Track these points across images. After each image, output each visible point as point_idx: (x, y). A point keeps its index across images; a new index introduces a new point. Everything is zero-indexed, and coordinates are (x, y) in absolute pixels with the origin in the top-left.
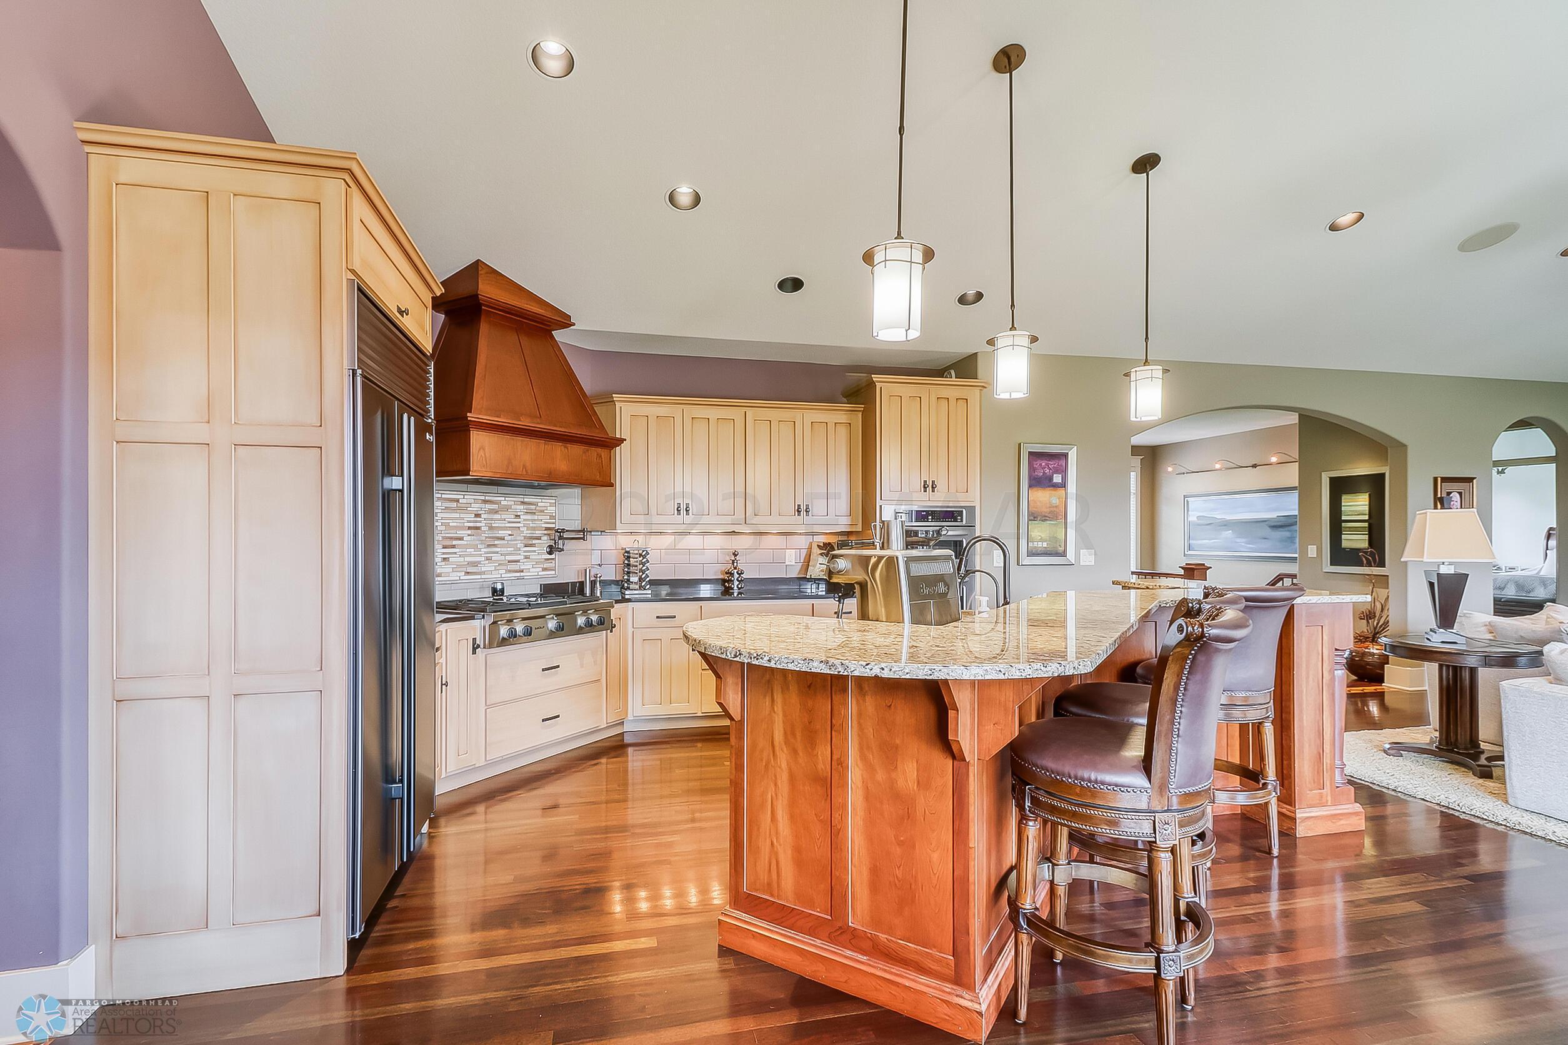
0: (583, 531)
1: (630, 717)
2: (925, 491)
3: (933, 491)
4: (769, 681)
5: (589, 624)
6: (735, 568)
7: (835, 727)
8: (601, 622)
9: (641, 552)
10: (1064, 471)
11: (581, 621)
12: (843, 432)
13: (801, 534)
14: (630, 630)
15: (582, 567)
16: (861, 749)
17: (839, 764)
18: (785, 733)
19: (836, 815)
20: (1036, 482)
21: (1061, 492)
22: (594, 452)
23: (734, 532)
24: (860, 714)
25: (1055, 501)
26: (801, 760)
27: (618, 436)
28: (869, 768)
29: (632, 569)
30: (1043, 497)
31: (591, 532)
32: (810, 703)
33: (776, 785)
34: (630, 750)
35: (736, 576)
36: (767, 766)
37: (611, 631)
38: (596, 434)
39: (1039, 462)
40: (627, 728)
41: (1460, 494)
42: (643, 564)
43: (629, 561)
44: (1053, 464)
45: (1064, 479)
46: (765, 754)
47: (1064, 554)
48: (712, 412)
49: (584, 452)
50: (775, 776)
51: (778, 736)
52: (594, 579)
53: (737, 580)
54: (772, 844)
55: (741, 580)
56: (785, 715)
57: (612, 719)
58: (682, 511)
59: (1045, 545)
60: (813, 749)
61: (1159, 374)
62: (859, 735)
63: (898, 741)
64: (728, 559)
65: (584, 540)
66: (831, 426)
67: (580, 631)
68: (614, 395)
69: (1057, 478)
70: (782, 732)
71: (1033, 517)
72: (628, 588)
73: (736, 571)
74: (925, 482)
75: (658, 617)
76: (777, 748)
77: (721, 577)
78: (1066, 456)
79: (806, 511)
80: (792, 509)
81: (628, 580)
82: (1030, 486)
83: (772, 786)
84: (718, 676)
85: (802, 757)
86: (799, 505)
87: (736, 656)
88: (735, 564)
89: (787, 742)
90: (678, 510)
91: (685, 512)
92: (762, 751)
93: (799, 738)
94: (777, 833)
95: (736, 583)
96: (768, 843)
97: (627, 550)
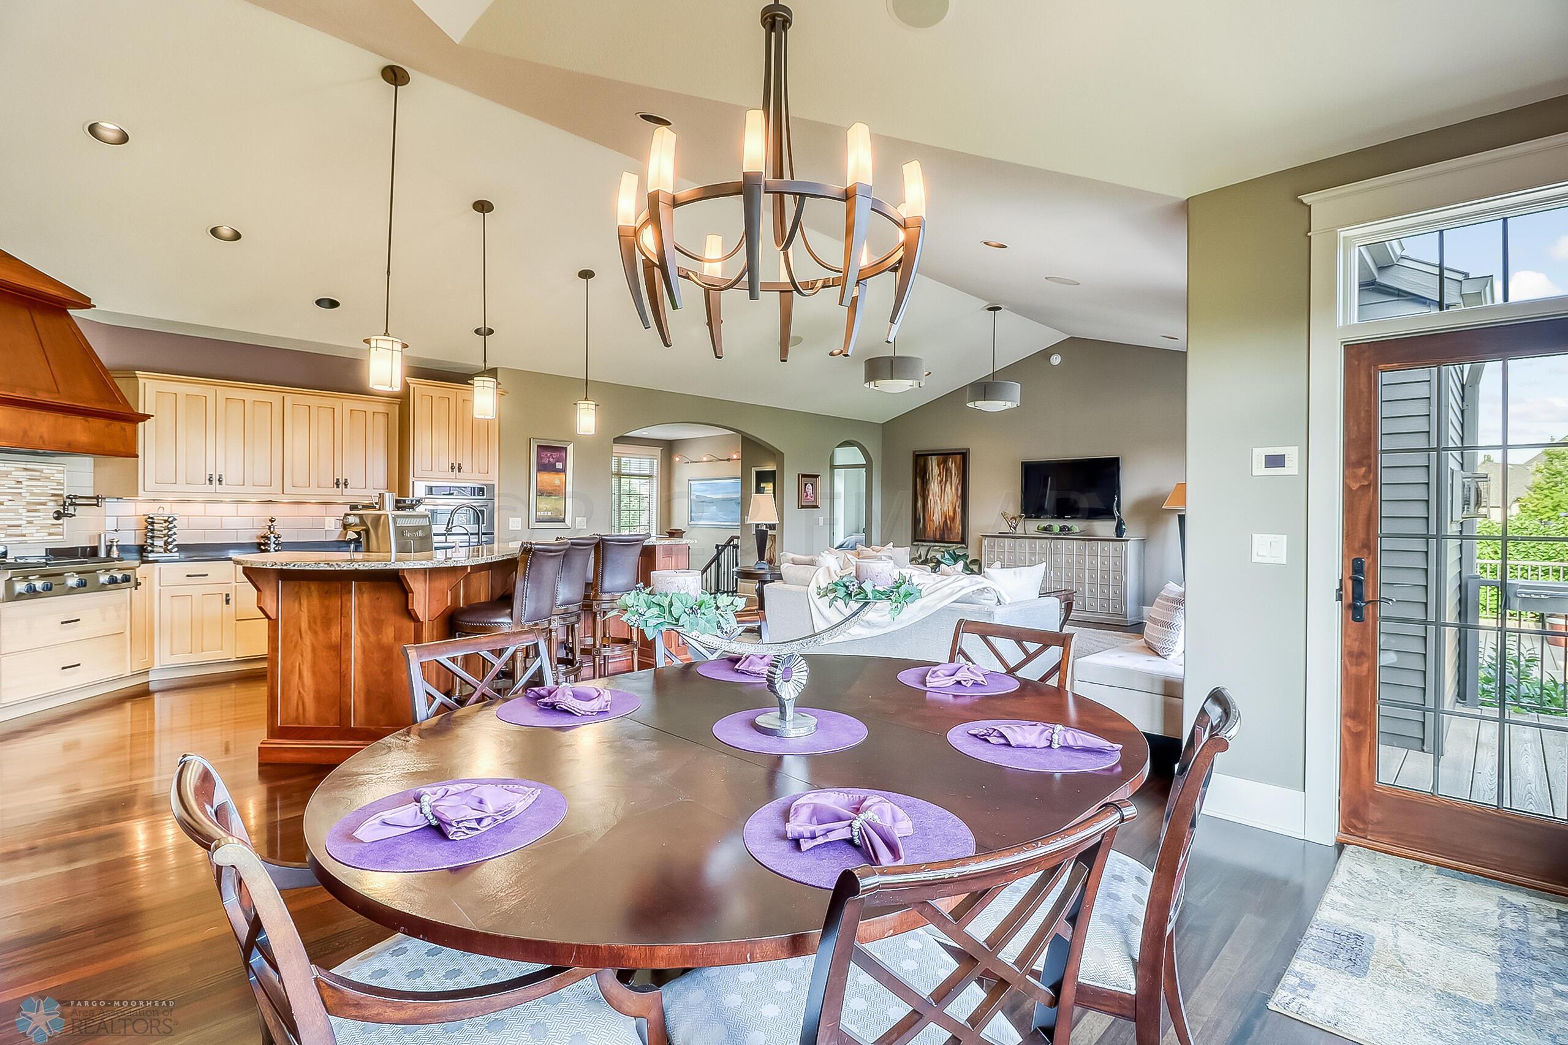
0: (97, 498)
1: (157, 666)
2: (452, 471)
3: (459, 472)
4: (297, 592)
5: (113, 581)
6: (272, 533)
7: (344, 614)
8: (126, 579)
9: (166, 518)
10: (564, 461)
11: (104, 578)
12: (381, 421)
13: (340, 504)
14: (157, 588)
15: (95, 533)
16: (360, 625)
17: (346, 636)
18: (309, 623)
19: (343, 666)
20: (543, 468)
21: (562, 476)
22: (117, 426)
23: (271, 501)
24: (360, 605)
25: (557, 482)
26: (320, 638)
27: (141, 411)
28: (365, 634)
29: (157, 533)
30: (547, 478)
31: (105, 498)
32: (327, 602)
33: (302, 656)
34: (157, 696)
35: (273, 539)
36: (295, 647)
37: (136, 589)
38: (119, 409)
39: (545, 453)
40: (152, 677)
41: (812, 485)
42: (170, 529)
43: (153, 526)
44: (555, 455)
45: (565, 466)
46: (294, 638)
47: (563, 521)
48: (251, 395)
49: (107, 426)
50: (302, 650)
51: (304, 625)
52: (110, 543)
53: (274, 543)
54: (299, 692)
55: (279, 544)
56: (309, 612)
57: (138, 668)
58: (214, 482)
59: (549, 514)
60: (329, 629)
61: (593, 407)
62: (359, 617)
63: (383, 617)
64: (264, 525)
65: (98, 506)
66: (370, 415)
67: (102, 588)
68: (137, 372)
69: (559, 466)
70: (307, 621)
71: (541, 493)
72: (152, 551)
73: (272, 535)
74: (453, 464)
75: (188, 576)
76: (303, 633)
77: (258, 541)
78: (566, 449)
79: (345, 484)
80: (330, 482)
81: (152, 544)
82: (538, 470)
83: (300, 656)
84: (258, 590)
85: (321, 634)
86: (338, 480)
87: (273, 566)
88: (272, 529)
89: (310, 627)
90: (209, 480)
91: (218, 482)
92: (292, 636)
93: (319, 624)
94: (303, 685)
95: (273, 546)
96: (296, 693)
97: (151, 516)
